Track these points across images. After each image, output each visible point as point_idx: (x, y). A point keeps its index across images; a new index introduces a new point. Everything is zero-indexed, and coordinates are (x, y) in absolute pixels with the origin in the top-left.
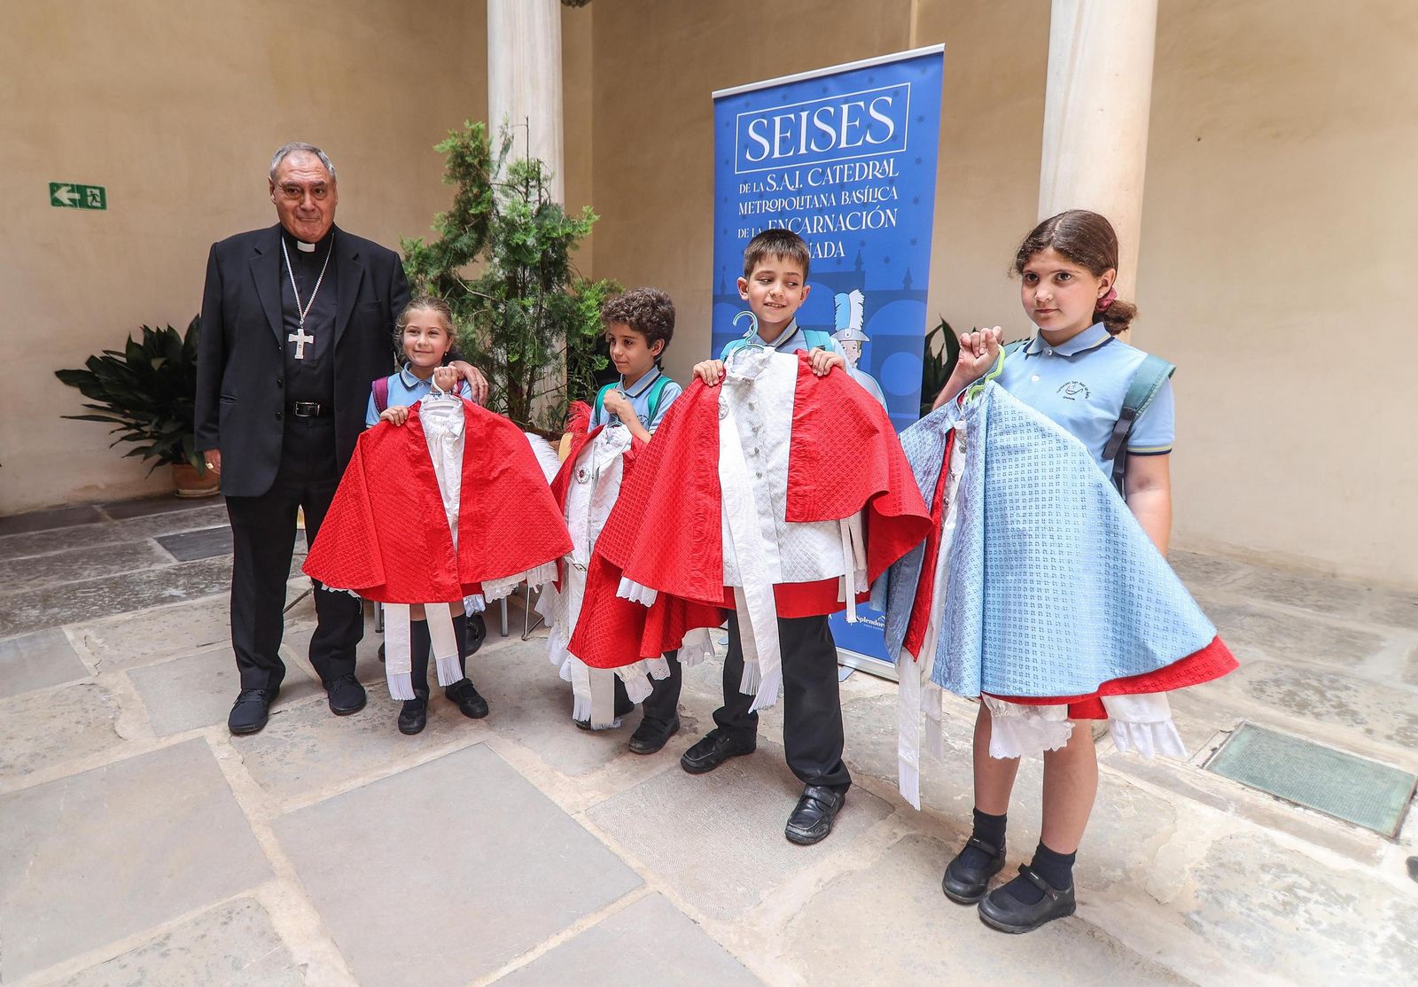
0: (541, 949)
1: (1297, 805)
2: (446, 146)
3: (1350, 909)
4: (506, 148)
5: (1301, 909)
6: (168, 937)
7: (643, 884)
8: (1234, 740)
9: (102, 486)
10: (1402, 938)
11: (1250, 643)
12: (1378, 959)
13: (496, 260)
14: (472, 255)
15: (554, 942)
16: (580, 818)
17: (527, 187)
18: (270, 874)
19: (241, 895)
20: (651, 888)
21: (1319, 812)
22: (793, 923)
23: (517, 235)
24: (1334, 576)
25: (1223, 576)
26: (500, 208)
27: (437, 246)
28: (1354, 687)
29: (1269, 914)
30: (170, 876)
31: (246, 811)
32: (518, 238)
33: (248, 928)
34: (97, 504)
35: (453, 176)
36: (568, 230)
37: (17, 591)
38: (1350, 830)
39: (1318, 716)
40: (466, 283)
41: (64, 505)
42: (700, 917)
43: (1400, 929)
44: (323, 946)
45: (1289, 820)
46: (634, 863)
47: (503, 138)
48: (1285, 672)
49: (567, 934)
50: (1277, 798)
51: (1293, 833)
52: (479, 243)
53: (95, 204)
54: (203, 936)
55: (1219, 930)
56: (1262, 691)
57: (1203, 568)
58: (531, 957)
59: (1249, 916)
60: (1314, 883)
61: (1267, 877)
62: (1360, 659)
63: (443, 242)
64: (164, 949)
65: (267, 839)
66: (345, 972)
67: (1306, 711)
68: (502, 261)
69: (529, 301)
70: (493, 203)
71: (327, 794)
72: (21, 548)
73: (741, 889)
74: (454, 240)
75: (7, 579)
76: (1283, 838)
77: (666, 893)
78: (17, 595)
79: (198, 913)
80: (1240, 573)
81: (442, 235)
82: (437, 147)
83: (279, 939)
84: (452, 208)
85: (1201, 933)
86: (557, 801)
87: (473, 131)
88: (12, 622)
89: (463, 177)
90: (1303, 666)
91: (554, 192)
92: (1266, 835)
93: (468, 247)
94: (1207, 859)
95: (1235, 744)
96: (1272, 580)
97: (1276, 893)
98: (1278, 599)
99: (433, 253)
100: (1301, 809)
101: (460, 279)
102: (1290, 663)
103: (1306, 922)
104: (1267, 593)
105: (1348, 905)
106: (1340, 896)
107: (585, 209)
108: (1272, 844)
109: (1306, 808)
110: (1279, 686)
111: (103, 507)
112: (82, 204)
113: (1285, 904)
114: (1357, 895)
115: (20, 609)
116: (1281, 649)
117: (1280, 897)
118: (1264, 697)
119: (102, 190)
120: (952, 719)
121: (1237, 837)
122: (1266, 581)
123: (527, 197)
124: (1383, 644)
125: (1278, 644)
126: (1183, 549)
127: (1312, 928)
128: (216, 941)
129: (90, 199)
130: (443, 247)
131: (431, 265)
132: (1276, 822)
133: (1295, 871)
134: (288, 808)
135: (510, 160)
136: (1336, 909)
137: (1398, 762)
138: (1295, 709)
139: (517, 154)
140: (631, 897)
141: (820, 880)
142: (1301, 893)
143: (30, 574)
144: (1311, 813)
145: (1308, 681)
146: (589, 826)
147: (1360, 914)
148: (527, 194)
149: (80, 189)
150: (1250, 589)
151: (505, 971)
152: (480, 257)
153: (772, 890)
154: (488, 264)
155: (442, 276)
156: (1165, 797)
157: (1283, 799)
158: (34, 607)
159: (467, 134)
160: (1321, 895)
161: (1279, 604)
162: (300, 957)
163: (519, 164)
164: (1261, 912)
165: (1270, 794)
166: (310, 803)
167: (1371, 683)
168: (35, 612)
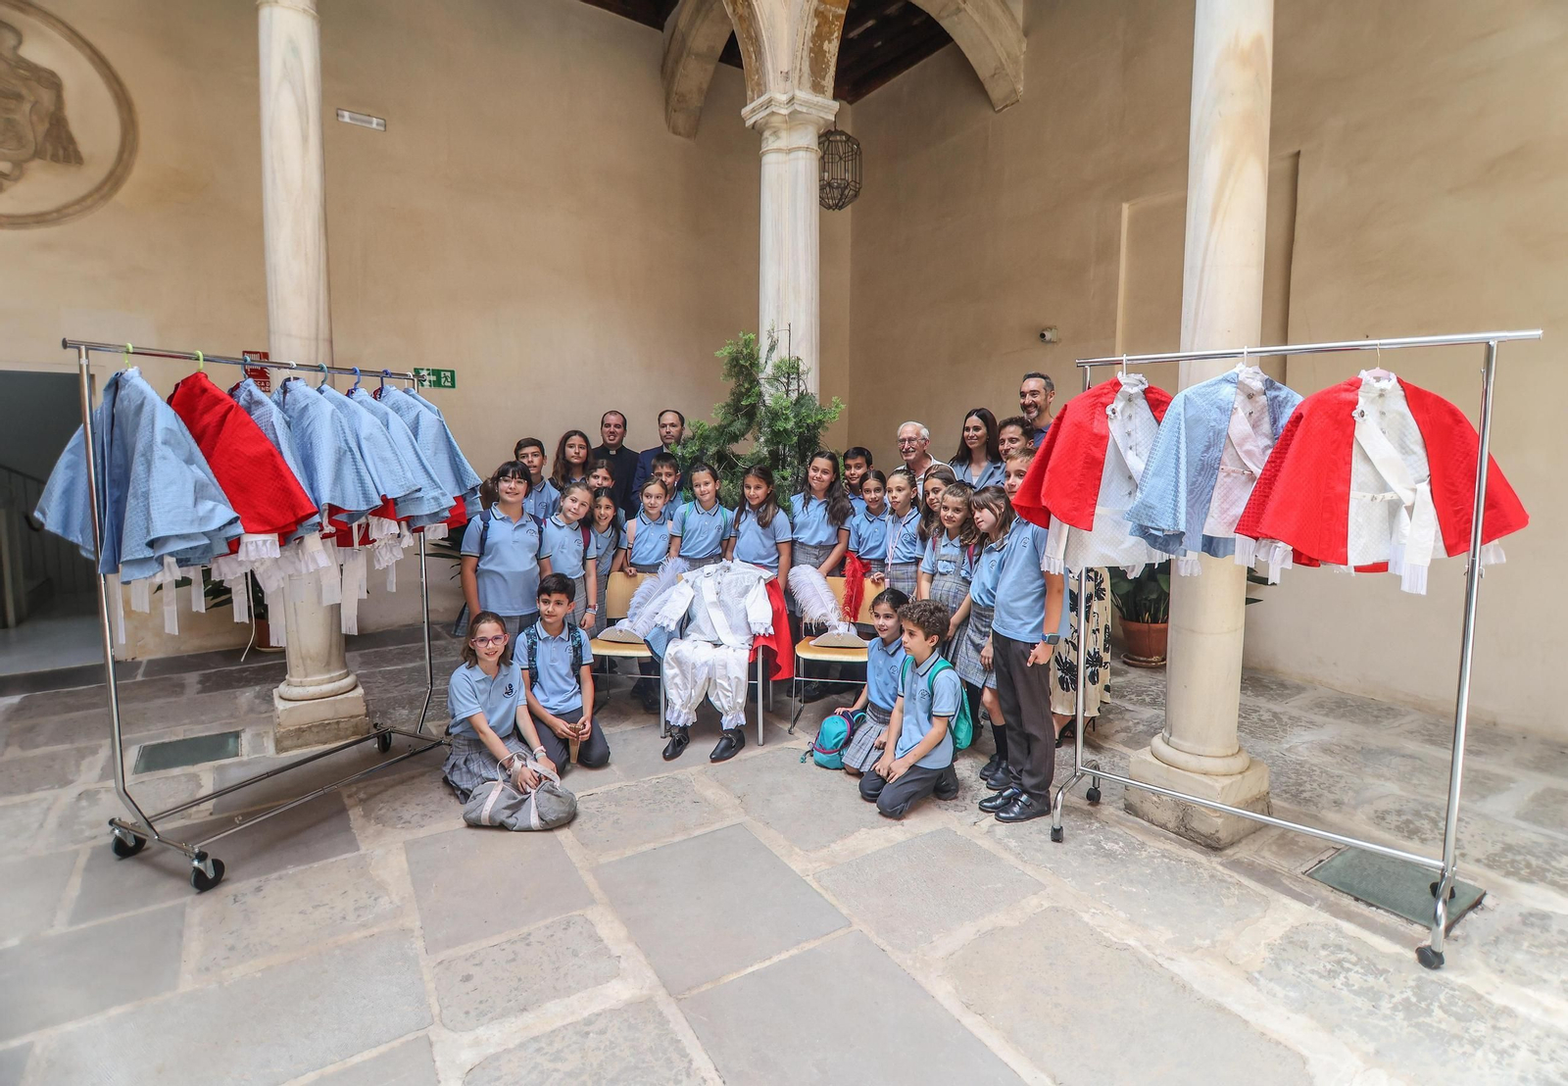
0: (776, 959)
1: (1372, 905)
2: (725, 352)
3: (1382, 979)
4: (772, 348)
5: (1342, 977)
6: (529, 934)
7: (850, 924)
8: (1340, 855)
9: (441, 610)
10: (1414, 1000)
11: (1389, 779)
12: (1388, 1012)
13: (762, 439)
14: (743, 435)
15: (784, 956)
16: (809, 879)
17: (788, 378)
18: (592, 901)
19: (574, 913)
20: (855, 927)
21: (1387, 911)
22: (954, 956)
23: (779, 423)
24: (1495, 724)
25: (1392, 720)
26: (766, 397)
27: (716, 428)
28: (1467, 819)
29: (1315, 977)
30: (526, 898)
31: (574, 860)
32: (780, 425)
33: (581, 933)
34: (438, 624)
35: (730, 375)
36: (819, 417)
37: (389, 695)
38: (1409, 926)
39: (1423, 841)
40: (738, 457)
41: (411, 625)
42: (888, 948)
43: (1415, 994)
44: (631, 947)
45: (1361, 915)
46: (845, 911)
47: (770, 340)
48: (1411, 805)
49: (794, 952)
50: (1357, 899)
51: (1360, 925)
52: (749, 426)
53: (447, 384)
54: (552, 936)
55: (1272, 985)
56: (1383, 819)
57: (1375, 713)
58: (768, 963)
59: (1299, 977)
60: (1360, 959)
61: (1323, 953)
62: (1483, 797)
63: (720, 426)
64: (527, 942)
65: (589, 879)
66: (645, 963)
67: (1415, 837)
68: (766, 441)
69: (787, 472)
70: (760, 395)
71: (629, 853)
72: (384, 659)
73: (919, 933)
74: (730, 425)
75: (380, 685)
76: (1349, 927)
77: (865, 932)
78: (389, 698)
79: (549, 921)
80: (1409, 718)
81: (720, 420)
82: (718, 353)
83: (602, 941)
84: (728, 399)
85: (1256, 985)
86: (794, 868)
87: (746, 340)
88: (390, 719)
89: (737, 375)
90: (1429, 800)
91: (811, 384)
92: (1336, 925)
93: (739, 430)
94: (1281, 938)
95: (1340, 858)
96: (1437, 725)
97: (1327, 964)
98: (1433, 742)
99: (713, 434)
100: (1374, 909)
101: (733, 454)
102: (1419, 797)
103: (1342, 984)
104: (1427, 738)
105: (1381, 976)
106: (1377, 969)
107: (834, 399)
108: (1338, 931)
109: (1378, 908)
110: (1399, 815)
111: (442, 627)
112: (437, 384)
113: (1330, 971)
114: (1391, 970)
115: (394, 709)
116: (1415, 786)
117: (1329, 966)
118: (1383, 823)
119: (452, 372)
120: (1109, 826)
121: (1313, 925)
122: (1431, 727)
123: (788, 386)
124: (1512, 785)
125: (1415, 781)
126: (1362, 695)
127: (1345, 988)
128: (560, 939)
129: (443, 380)
130: (721, 430)
131: (710, 444)
132: (1349, 917)
133: (1348, 950)
134: (603, 860)
135: (775, 358)
136: (1371, 979)
137: (1475, 880)
138: (1406, 834)
139: (781, 353)
140: (840, 932)
141: (979, 931)
142: (1346, 965)
143: (396, 682)
144: (1381, 911)
145: (1427, 813)
146: (815, 885)
147: (1388, 982)
148: (788, 384)
149: (437, 373)
150: (1412, 733)
151: (750, 970)
152: (749, 436)
153: (942, 934)
154: (756, 444)
155: (718, 452)
156: (1265, 893)
157: (1362, 900)
158: (404, 708)
159: (741, 343)
160: (1362, 968)
161: (1433, 747)
162: (616, 951)
163: (782, 361)
164: (1310, 975)
165: (1351, 896)
166: (618, 858)
167: (1485, 817)
168: (405, 712)
